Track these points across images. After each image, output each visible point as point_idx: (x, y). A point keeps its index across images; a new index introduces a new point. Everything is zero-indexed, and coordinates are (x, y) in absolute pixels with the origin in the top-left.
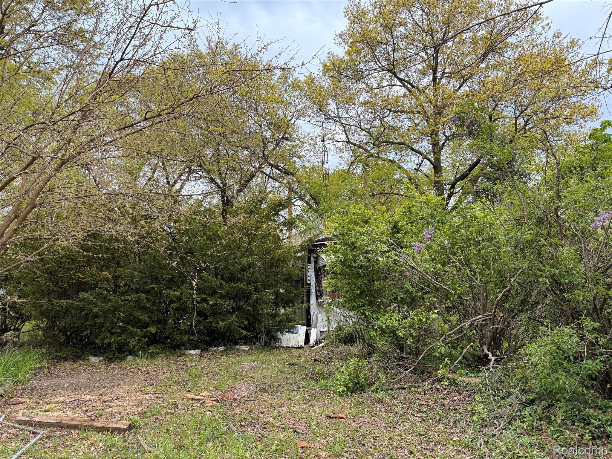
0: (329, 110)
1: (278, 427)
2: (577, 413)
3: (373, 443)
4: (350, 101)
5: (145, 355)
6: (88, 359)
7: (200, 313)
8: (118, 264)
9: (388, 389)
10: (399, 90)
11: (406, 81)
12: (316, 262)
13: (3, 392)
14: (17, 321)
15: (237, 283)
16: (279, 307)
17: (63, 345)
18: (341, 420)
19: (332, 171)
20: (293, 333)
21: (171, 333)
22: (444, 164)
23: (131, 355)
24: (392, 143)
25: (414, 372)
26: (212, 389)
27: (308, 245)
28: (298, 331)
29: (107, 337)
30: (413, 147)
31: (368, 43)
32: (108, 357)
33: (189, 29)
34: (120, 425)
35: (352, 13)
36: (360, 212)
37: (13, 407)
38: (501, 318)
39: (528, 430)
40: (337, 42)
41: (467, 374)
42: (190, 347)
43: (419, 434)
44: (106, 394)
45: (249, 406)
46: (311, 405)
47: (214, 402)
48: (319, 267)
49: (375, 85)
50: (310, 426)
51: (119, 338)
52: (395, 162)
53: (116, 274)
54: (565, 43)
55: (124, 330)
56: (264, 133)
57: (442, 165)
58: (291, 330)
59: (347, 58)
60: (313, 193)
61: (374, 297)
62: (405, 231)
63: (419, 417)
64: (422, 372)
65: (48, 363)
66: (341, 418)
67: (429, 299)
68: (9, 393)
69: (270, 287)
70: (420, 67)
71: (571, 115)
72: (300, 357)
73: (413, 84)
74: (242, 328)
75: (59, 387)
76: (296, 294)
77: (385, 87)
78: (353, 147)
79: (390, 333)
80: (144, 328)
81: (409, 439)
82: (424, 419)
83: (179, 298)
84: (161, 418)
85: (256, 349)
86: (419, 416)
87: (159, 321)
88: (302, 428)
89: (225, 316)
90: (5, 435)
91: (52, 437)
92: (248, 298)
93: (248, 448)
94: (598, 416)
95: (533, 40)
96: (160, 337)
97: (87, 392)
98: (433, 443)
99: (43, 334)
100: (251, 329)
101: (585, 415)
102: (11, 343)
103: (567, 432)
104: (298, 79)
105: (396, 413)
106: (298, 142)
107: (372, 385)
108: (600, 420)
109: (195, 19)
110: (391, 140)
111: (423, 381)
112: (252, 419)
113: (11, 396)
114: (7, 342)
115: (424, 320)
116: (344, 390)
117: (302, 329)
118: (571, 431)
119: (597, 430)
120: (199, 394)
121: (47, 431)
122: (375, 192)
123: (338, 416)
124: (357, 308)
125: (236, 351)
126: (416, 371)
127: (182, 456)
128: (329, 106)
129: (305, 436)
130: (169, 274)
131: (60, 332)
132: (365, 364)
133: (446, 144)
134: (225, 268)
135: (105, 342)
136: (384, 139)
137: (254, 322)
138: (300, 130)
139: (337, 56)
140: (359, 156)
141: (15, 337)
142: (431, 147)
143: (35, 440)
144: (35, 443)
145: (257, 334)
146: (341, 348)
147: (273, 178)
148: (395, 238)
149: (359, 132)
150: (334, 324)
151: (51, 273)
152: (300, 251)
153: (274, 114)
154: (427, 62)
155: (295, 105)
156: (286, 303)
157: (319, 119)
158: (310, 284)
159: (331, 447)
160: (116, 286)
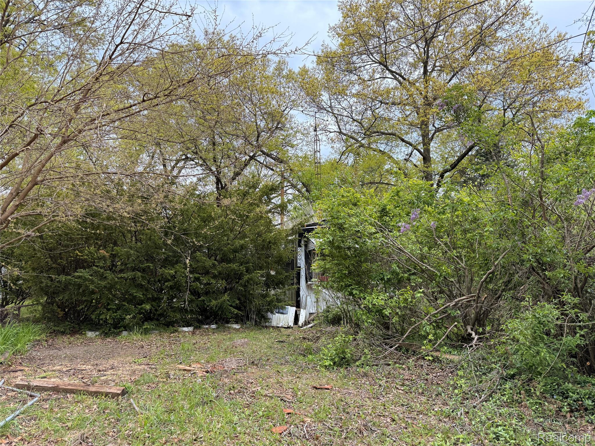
0: (322, 101)
1: (266, 396)
2: (556, 387)
3: (357, 411)
4: (342, 93)
5: (139, 330)
6: (85, 334)
7: (195, 293)
8: (115, 244)
9: (373, 365)
10: (390, 83)
11: (397, 74)
12: (306, 246)
13: (2, 360)
14: (17, 298)
15: (230, 263)
16: (270, 288)
17: (61, 320)
18: (327, 390)
19: (324, 160)
20: (282, 313)
21: (165, 311)
22: (433, 155)
23: (126, 330)
24: (383, 133)
25: (399, 349)
26: (203, 361)
27: (299, 229)
28: (287, 312)
29: (103, 313)
30: (403, 138)
31: (360, 36)
32: (104, 332)
33: (187, 15)
34: (114, 390)
35: (346, 7)
36: (349, 195)
37: (12, 374)
38: (485, 299)
39: (508, 402)
40: (330, 34)
41: (450, 353)
42: (184, 324)
43: (402, 405)
44: (101, 364)
45: (238, 377)
46: (298, 377)
47: (205, 373)
48: (310, 251)
49: (367, 77)
50: (297, 395)
51: (115, 314)
52: (385, 153)
53: (113, 253)
54: (553, 36)
55: (118, 308)
56: (259, 123)
57: (431, 156)
58: (281, 311)
59: (340, 51)
60: (304, 180)
61: (361, 277)
62: (393, 214)
64: (407, 350)
65: (46, 336)
66: (326, 389)
67: (415, 280)
68: (9, 361)
69: (261, 268)
70: (411, 60)
71: (559, 108)
72: (289, 335)
73: (404, 76)
74: (234, 307)
75: (57, 357)
76: (286, 276)
77: (377, 79)
78: (344, 137)
79: (377, 311)
80: (139, 304)
81: (392, 409)
82: (407, 391)
83: (173, 277)
84: (154, 386)
85: (246, 328)
86: (402, 389)
87: (154, 299)
88: (289, 396)
89: (218, 295)
90: (4, 397)
91: (48, 400)
92: (240, 279)
93: (236, 413)
94: (577, 390)
95: (522, 34)
96: (154, 315)
97: (83, 362)
98: (415, 413)
99: (43, 309)
100: (243, 308)
101: (563, 389)
102: (11, 316)
103: (546, 404)
104: (293, 71)
105: (380, 386)
106: (291, 131)
107: (357, 360)
108: (578, 394)
109: (193, 6)
110: (382, 131)
111: (408, 358)
112: (241, 388)
113: (10, 364)
114: (7, 314)
115: (410, 299)
116: (330, 365)
117: (292, 310)
118: (549, 403)
119: (575, 403)
120: (190, 366)
121: (44, 395)
122: (366, 181)
123: (324, 387)
124: (344, 288)
125: (227, 329)
126: (401, 349)
127: (172, 418)
128: (321, 97)
129: (291, 404)
130: (164, 253)
131: (59, 307)
132: (351, 339)
133: (435, 136)
134: (218, 249)
135: (101, 317)
136: (375, 130)
137: (245, 302)
138: (293, 120)
139: (330, 48)
140: (350, 146)
141: (16, 310)
142: (421, 139)
143: (32, 402)
144: (33, 404)
145: (248, 314)
146: (329, 329)
147: (266, 166)
148: (383, 220)
149: (351, 122)
150: (323, 306)
151: (51, 251)
152: (291, 235)
153: (268, 104)
154: (418, 55)
155: (289, 96)
156: (276, 284)
157: (312, 109)
158: (300, 267)
159: (316, 414)
160: (113, 265)
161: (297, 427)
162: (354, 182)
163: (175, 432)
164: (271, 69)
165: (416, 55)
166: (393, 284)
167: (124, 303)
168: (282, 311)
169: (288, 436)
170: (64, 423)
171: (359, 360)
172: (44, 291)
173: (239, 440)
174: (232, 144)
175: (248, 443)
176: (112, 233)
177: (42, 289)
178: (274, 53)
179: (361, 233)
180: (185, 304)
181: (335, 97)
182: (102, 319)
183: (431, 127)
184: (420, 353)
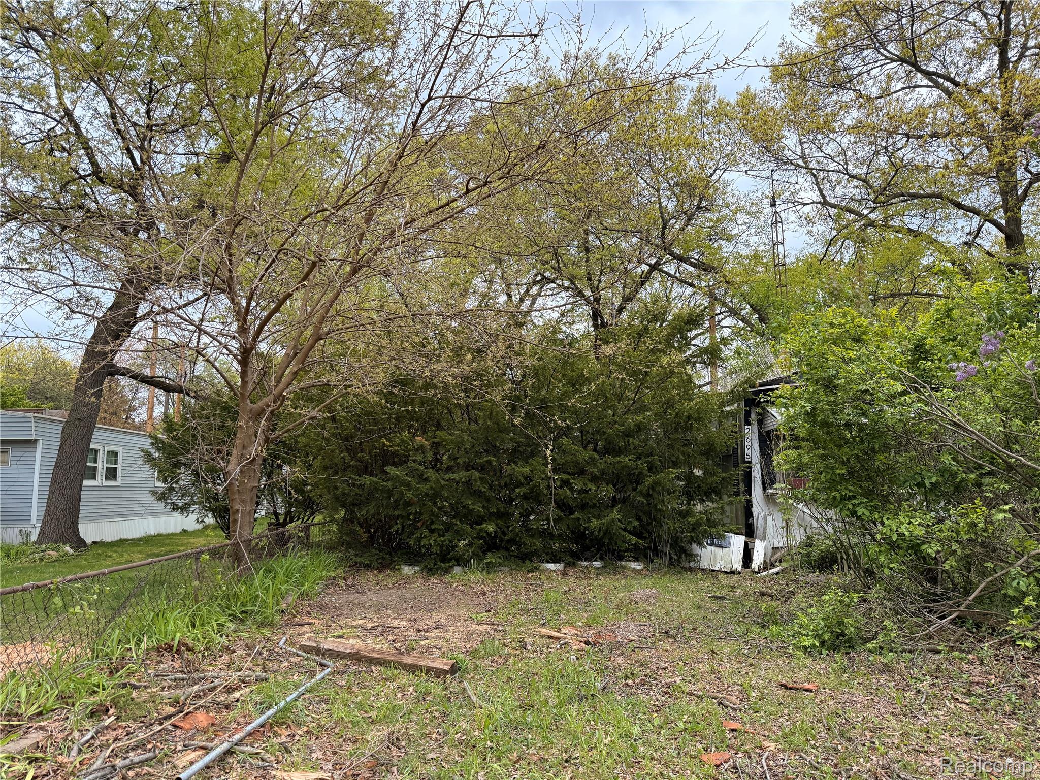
0: (784, 147)
1: (690, 694)
3: (869, 738)
4: (826, 128)
5: (479, 565)
6: (399, 569)
7: (562, 505)
8: (439, 426)
9: (904, 651)
10: (926, 95)
11: (939, 76)
12: (761, 423)
13: (284, 607)
14: (306, 512)
15: (619, 456)
16: (693, 500)
17: (365, 547)
18: (807, 693)
19: (793, 259)
20: (720, 546)
21: (517, 535)
22: (1029, 230)
23: (459, 565)
24: (915, 196)
25: (960, 621)
26: (580, 624)
27: (744, 390)
28: (729, 544)
29: (425, 537)
30: (960, 200)
31: (858, 14)
32: (426, 566)
33: (531, 35)
34: (439, 664)
36: (844, 321)
37: (297, 628)
40: (796, 22)
42: (548, 557)
43: (967, 734)
44: (421, 620)
45: (641, 656)
46: (751, 665)
47: (583, 645)
48: (768, 432)
49: (875, 91)
50: (748, 698)
51: (442, 539)
52: (921, 233)
53: (435, 440)
55: (448, 527)
56: (664, 204)
57: (1024, 231)
58: (717, 542)
59: (817, 49)
60: (754, 300)
61: (874, 482)
62: (939, 355)
63: (967, 704)
64: (977, 625)
65: (345, 572)
66: (806, 690)
67: (992, 485)
68: (293, 609)
69: (675, 465)
70: (970, 44)
72: (733, 587)
73: (957, 79)
74: (630, 532)
75: (359, 605)
76: (723, 479)
77: (895, 92)
78: (833, 212)
79: (909, 548)
80: (478, 524)
81: (943, 740)
82: (979, 708)
83: (528, 479)
84: (500, 661)
85: (654, 569)
86: (968, 701)
87: (500, 515)
88: (733, 699)
89: (601, 511)
90: (286, 664)
91: (345, 672)
92: (638, 483)
93: (637, 721)
96: (502, 541)
97: (395, 616)
98: (997, 753)
99: (338, 530)
100: (646, 535)
102: (294, 540)
104: (726, 100)
105: (919, 691)
106: (726, 211)
107: (870, 640)
109: (541, 17)
110: (913, 191)
111: (980, 641)
112: (646, 676)
113: (295, 613)
114: (290, 537)
115: (981, 525)
116: (813, 645)
117: (738, 542)
120: (559, 631)
121: (340, 664)
122: (881, 293)
123: (801, 686)
124: (840, 502)
125: (620, 569)
126: (963, 622)
127: (529, 719)
128: (783, 140)
129: (738, 713)
130: (511, 439)
131: (361, 527)
132: (855, 600)
133: (1031, 190)
134: (598, 432)
135: (422, 543)
136: (897, 191)
137: (649, 524)
138: (729, 190)
139: (797, 48)
140: (846, 227)
141: (301, 531)
142: (999, 199)
143: (323, 674)
144: (323, 678)
145: (655, 544)
146: (813, 577)
147: (682, 281)
148: (918, 369)
149: (844, 182)
150: (799, 536)
151: (347, 439)
152: (730, 403)
153: (682, 167)
154: (986, 32)
155: (721, 146)
156: (706, 494)
157: (767, 164)
158: (750, 462)
159: (785, 736)
160: (437, 460)
161: (750, 757)
162: (857, 296)
163: (535, 744)
164: (685, 103)
165: (981, 32)
166: (944, 495)
167: (454, 521)
168: (719, 542)
169: (733, 773)
170: (366, 712)
171: (873, 639)
172: (340, 501)
173: (641, 769)
174: (617, 246)
175: (658, 777)
176: (433, 409)
177: (337, 498)
178: (686, 75)
179: (872, 395)
180: (549, 524)
181: (811, 137)
182: (424, 546)
183: (1020, 173)
184: (1007, 632)
